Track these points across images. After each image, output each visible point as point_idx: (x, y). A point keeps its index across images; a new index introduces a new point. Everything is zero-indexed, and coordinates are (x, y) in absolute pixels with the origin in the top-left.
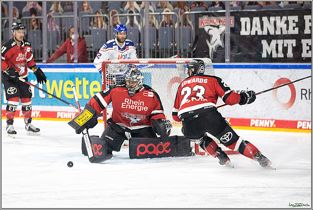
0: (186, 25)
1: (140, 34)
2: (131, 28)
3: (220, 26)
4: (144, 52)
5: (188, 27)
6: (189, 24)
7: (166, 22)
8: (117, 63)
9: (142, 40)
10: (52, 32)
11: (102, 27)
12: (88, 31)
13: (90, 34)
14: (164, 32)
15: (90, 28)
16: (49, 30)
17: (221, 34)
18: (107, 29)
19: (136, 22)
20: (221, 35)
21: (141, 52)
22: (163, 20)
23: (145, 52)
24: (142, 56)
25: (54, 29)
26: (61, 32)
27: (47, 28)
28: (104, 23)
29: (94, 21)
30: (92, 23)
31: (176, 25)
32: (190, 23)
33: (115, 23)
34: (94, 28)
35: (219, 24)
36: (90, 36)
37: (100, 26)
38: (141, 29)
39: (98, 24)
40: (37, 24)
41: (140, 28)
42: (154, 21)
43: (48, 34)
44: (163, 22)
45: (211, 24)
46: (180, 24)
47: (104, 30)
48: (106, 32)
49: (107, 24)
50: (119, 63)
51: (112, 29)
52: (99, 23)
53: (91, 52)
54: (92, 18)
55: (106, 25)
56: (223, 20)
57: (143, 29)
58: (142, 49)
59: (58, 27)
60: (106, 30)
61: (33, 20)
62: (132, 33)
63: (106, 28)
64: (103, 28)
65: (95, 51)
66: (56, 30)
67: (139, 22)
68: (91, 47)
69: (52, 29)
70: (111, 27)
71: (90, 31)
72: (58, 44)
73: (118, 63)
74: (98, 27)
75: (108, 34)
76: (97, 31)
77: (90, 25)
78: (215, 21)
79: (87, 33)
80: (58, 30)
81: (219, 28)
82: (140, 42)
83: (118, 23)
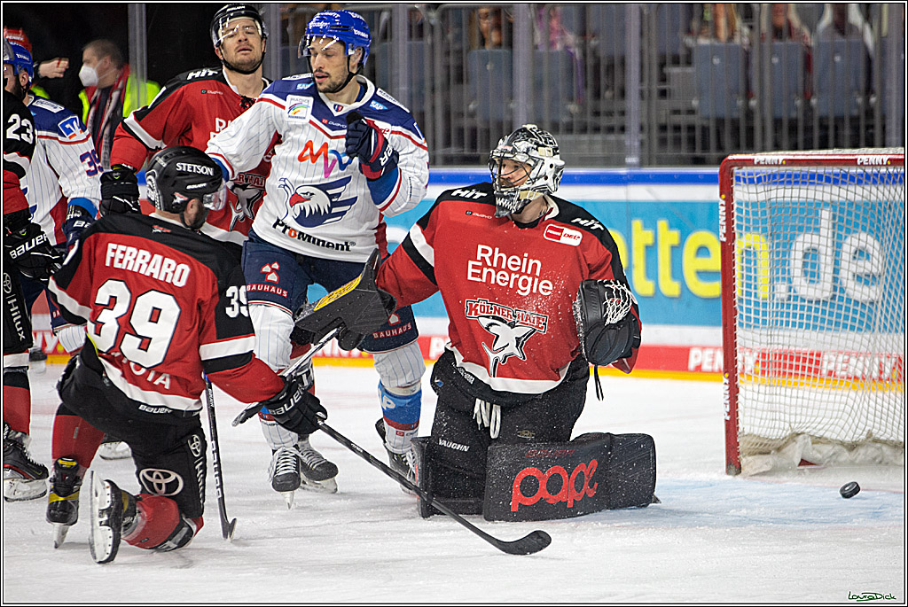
1: (869, 61)
2: (839, 39)
4: (884, 128)
9: (876, 85)
10: (551, 55)
11: (731, 38)
12: (682, 52)
13: (689, 63)
15: (689, 41)
16: (541, 50)
19: (855, 17)
21: (873, 127)
23: (888, 128)
24: (878, 139)
25: (559, 47)
27: (533, 40)
28: (738, 23)
29: (702, 16)
30: (695, 25)
33: (781, 21)
34: (703, 41)
36: (689, 70)
37: (723, 33)
38: (875, 44)
39: (716, 27)
40: (498, 27)
41: (869, 39)
43: (537, 62)
48: (747, 56)
49: (751, 27)
52: (722, 22)
53: (691, 128)
54: (696, 9)
55: (746, 30)
57: (881, 42)
58: (877, 114)
59: (571, 38)
60: (745, 48)
61: (483, 11)
62: (842, 58)
63: (746, 40)
64: (737, 40)
65: (705, 123)
66: (566, 47)
68: (691, 112)
69: (552, 44)
70: (762, 38)
71: (689, 51)
72: (571, 99)
73: (778, 165)
74: (715, 35)
77: (689, 31)
79: (676, 61)
80: (572, 50)
82: (869, 91)
83: (789, 24)
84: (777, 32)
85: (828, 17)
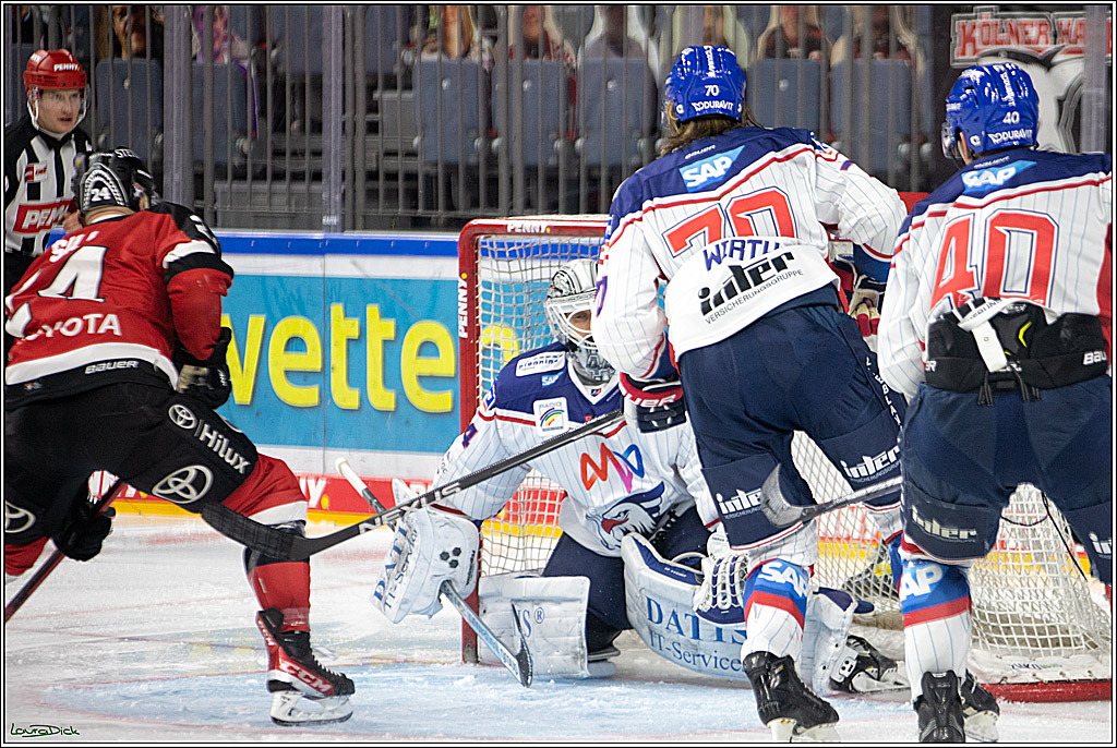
0: (886, 53)
2: (615, 59)
3: (1058, 58)
5: (896, 60)
6: (902, 48)
7: (790, 33)
8: (535, 234)
11: (466, 53)
12: (397, 70)
13: (408, 87)
14: (775, 85)
15: (408, 56)
17: (1061, 94)
18: (493, 62)
19: (636, 29)
20: (1060, 102)
22: (773, 24)
25: (225, 59)
26: (261, 71)
27: (190, 49)
28: (476, 34)
29: (426, 24)
30: (416, 32)
31: (839, 52)
32: (909, 39)
33: (535, 31)
34: (427, 57)
35: (1051, 47)
36: (408, 95)
37: (455, 47)
38: (664, 66)
39: (446, 38)
40: (139, 28)
41: (656, 61)
42: (730, 26)
43: (194, 79)
44: (774, 32)
45: (1014, 46)
46: (856, 48)
47: (477, 67)
48: (489, 78)
49: (494, 39)
50: (546, 234)
51: (515, 61)
52: (454, 31)
53: (411, 177)
54: (419, 12)
55: (486, 43)
56: (1073, 27)
59: (243, 48)
60: (486, 67)
63: (486, 57)
64: (474, 57)
66: (235, 60)
67: (653, 32)
68: (412, 154)
69: (216, 55)
70: (510, 55)
72: (244, 133)
73: (540, 234)
74: (445, 50)
75: (499, 86)
76: (442, 71)
77: (407, 43)
78: (1033, 33)
79: (390, 84)
80: (246, 64)
81: (1055, 70)
82: (655, 132)
83: (546, 34)
84: (532, 48)
85: (600, 26)
